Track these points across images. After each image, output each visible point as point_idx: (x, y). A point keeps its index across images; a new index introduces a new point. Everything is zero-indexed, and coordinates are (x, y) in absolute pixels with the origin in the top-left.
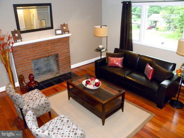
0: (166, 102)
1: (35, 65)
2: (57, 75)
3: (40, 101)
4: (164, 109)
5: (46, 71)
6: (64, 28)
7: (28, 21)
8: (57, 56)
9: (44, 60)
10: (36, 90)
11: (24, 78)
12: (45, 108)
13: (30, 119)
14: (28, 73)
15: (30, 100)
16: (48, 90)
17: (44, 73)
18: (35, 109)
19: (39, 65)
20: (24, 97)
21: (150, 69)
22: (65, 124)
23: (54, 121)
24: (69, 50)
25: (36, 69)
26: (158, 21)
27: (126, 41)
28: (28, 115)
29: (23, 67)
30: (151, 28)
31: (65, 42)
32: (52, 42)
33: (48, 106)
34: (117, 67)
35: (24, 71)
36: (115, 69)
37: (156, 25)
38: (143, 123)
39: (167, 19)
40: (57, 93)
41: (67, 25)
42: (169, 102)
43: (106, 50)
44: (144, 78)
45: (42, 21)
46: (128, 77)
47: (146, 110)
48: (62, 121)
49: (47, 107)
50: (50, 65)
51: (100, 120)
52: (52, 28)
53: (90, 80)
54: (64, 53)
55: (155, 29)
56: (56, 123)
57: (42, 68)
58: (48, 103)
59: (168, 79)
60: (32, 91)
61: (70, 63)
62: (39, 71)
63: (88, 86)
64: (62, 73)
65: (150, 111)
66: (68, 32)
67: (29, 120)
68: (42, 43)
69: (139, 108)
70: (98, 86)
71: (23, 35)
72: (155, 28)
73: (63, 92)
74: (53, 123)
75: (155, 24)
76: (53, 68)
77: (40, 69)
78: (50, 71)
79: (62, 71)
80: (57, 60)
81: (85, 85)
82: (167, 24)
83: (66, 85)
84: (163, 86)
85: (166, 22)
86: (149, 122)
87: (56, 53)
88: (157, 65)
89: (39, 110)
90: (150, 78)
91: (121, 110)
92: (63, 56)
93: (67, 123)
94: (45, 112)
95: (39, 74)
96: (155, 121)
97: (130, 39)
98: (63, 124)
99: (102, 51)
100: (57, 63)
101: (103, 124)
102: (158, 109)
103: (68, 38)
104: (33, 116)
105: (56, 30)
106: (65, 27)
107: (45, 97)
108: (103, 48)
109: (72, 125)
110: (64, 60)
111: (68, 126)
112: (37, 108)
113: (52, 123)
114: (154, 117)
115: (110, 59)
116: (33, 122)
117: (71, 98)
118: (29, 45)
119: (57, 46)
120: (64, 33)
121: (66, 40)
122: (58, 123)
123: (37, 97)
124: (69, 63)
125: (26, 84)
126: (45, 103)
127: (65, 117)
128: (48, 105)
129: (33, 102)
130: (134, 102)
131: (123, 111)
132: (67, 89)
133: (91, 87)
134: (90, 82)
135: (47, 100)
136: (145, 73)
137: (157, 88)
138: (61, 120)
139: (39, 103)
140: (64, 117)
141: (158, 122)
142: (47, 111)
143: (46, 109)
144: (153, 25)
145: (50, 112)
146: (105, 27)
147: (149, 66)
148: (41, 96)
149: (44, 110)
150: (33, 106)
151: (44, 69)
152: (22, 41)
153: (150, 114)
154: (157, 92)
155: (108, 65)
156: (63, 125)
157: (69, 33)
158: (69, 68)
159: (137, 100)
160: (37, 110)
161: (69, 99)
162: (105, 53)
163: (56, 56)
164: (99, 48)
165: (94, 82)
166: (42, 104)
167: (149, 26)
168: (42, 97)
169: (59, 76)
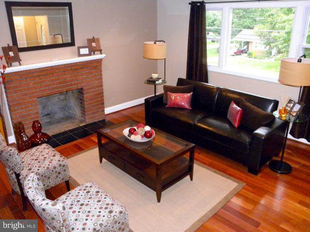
0: (262, 163)
1: (44, 108)
2: (81, 125)
3: (50, 162)
4: (260, 175)
5: (63, 119)
6: (93, 46)
7: (32, 31)
8: (81, 91)
9: (58, 98)
10: (44, 145)
11: (23, 128)
12: (59, 173)
13: (32, 186)
14: (31, 119)
15: (33, 162)
16: (65, 148)
17: (59, 121)
18: (42, 176)
19: (50, 108)
20: (23, 156)
21: (235, 109)
22: (93, 197)
23: (73, 192)
24: (102, 82)
25: (45, 115)
26: (252, 42)
27: (197, 66)
28: (29, 180)
29: (22, 108)
30: (240, 52)
31: (95, 68)
32: (73, 68)
33: (65, 170)
34: (182, 108)
35: (23, 116)
36: (178, 111)
37: (248, 48)
38: (226, 198)
39: (266, 38)
40: (80, 152)
41: (98, 39)
42: (268, 163)
43: (164, 81)
44: (227, 126)
45: (56, 36)
46: (199, 124)
47: (231, 177)
48: (88, 192)
49: (62, 173)
50: (69, 109)
51: (153, 194)
52: (72, 44)
53: (136, 128)
54: (93, 88)
55: (246, 55)
56: (77, 196)
57: (56, 113)
58: (64, 166)
59: (266, 126)
60: (38, 147)
61: (103, 104)
62: (50, 118)
63: (133, 138)
64: (89, 121)
65: (237, 178)
66: (101, 51)
67: (30, 188)
68: (57, 69)
69: (219, 174)
70: (150, 137)
71: (22, 55)
72: (246, 53)
73: (91, 151)
74: (72, 196)
75: (246, 47)
76: (75, 113)
77: (53, 115)
78: (69, 118)
79: (89, 117)
80: (81, 99)
81: (128, 136)
82: (265, 47)
83: (97, 141)
84: (257, 136)
85: (264, 44)
86: (235, 195)
87: (79, 86)
88: (248, 104)
89: (49, 178)
90: (236, 125)
91: (188, 177)
92: (92, 92)
93: (97, 195)
94: (59, 181)
95: (50, 123)
96: (246, 195)
97: (204, 63)
98: (89, 196)
99: (156, 82)
100: (81, 103)
101: (159, 201)
102: (250, 176)
103: (99, 61)
104: (38, 182)
105: (79, 48)
106: (95, 44)
107: (59, 156)
108: (158, 79)
109: (105, 198)
110: (92, 99)
111: (98, 199)
112: (46, 174)
113: (70, 195)
114: (244, 188)
115: (170, 95)
116: (37, 190)
117: (104, 160)
118: (33, 73)
119: (82, 75)
120: (92, 53)
121: (96, 65)
122: (82, 195)
123: (45, 156)
124: (101, 105)
125: (27, 137)
126: (60, 165)
127: (94, 186)
128: (64, 168)
129: (39, 164)
130: (211, 166)
131: (192, 179)
132: (97, 146)
133: (137, 138)
134: (136, 130)
135: (63, 161)
136: (228, 117)
137: (248, 140)
138: (87, 190)
139: (49, 165)
140: (91, 187)
141: (251, 195)
142: (63, 179)
143: (61, 176)
144: (242, 49)
145: (68, 181)
146: (162, 43)
147: (235, 106)
148: (52, 155)
149: (57, 177)
150: (38, 170)
151: (59, 115)
152: (20, 64)
153: (237, 184)
154: (248, 146)
155: (166, 106)
156: (90, 198)
157: (101, 54)
158: (101, 113)
159: (216, 163)
160: (45, 177)
161: (101, 162)
162: (162, 86)
163: (79, 92)
164: (152, 78)
165: (142, 131)
166: (55, 168)
167: (236, 50)
168: (54, 156)
169: (83, 126)
